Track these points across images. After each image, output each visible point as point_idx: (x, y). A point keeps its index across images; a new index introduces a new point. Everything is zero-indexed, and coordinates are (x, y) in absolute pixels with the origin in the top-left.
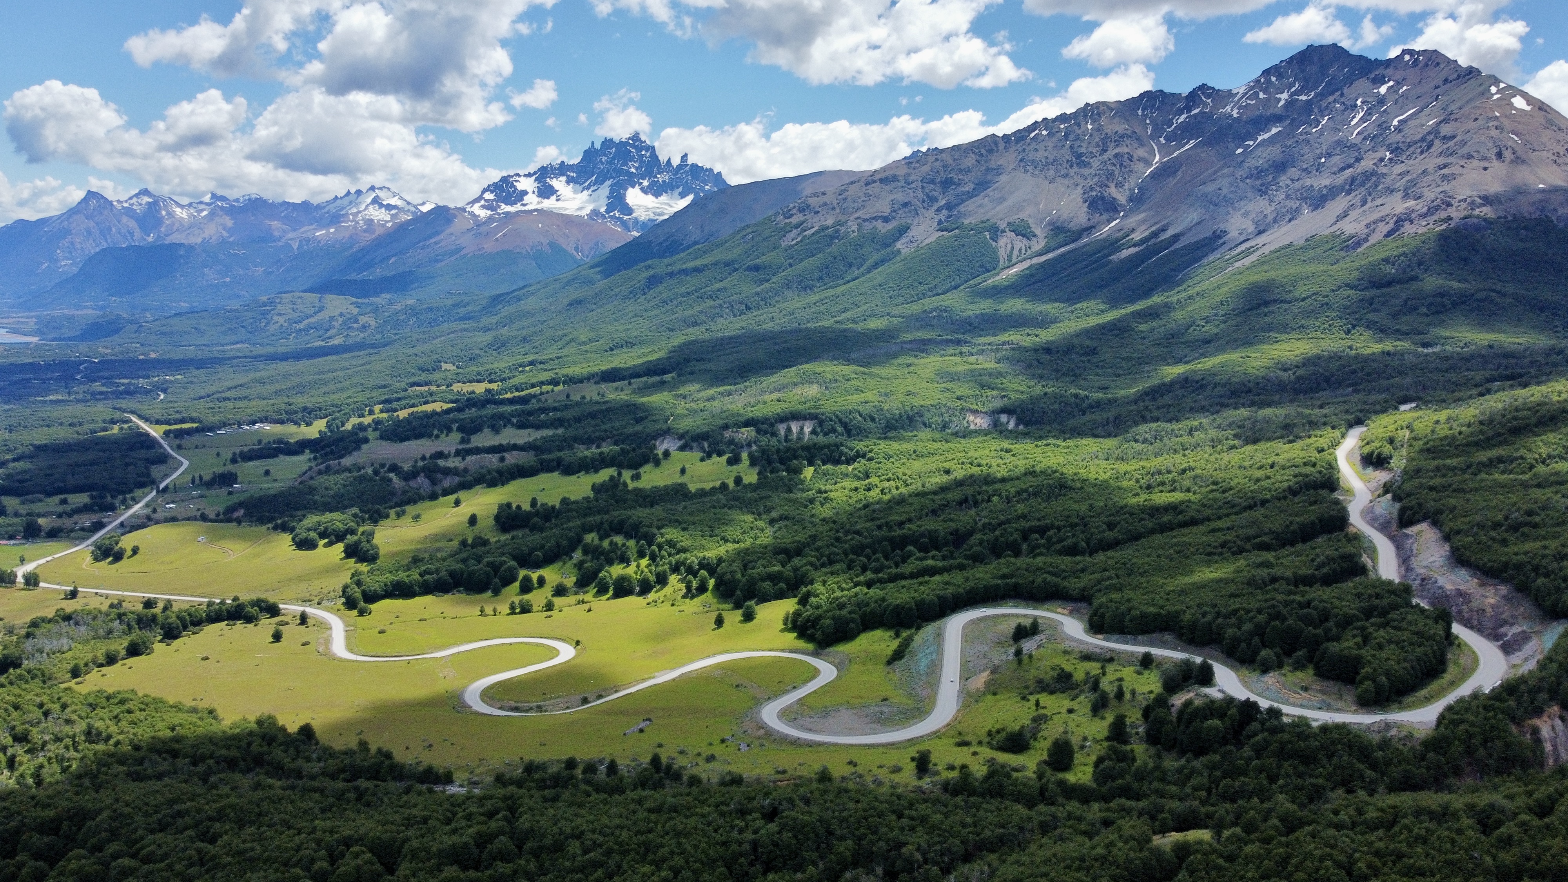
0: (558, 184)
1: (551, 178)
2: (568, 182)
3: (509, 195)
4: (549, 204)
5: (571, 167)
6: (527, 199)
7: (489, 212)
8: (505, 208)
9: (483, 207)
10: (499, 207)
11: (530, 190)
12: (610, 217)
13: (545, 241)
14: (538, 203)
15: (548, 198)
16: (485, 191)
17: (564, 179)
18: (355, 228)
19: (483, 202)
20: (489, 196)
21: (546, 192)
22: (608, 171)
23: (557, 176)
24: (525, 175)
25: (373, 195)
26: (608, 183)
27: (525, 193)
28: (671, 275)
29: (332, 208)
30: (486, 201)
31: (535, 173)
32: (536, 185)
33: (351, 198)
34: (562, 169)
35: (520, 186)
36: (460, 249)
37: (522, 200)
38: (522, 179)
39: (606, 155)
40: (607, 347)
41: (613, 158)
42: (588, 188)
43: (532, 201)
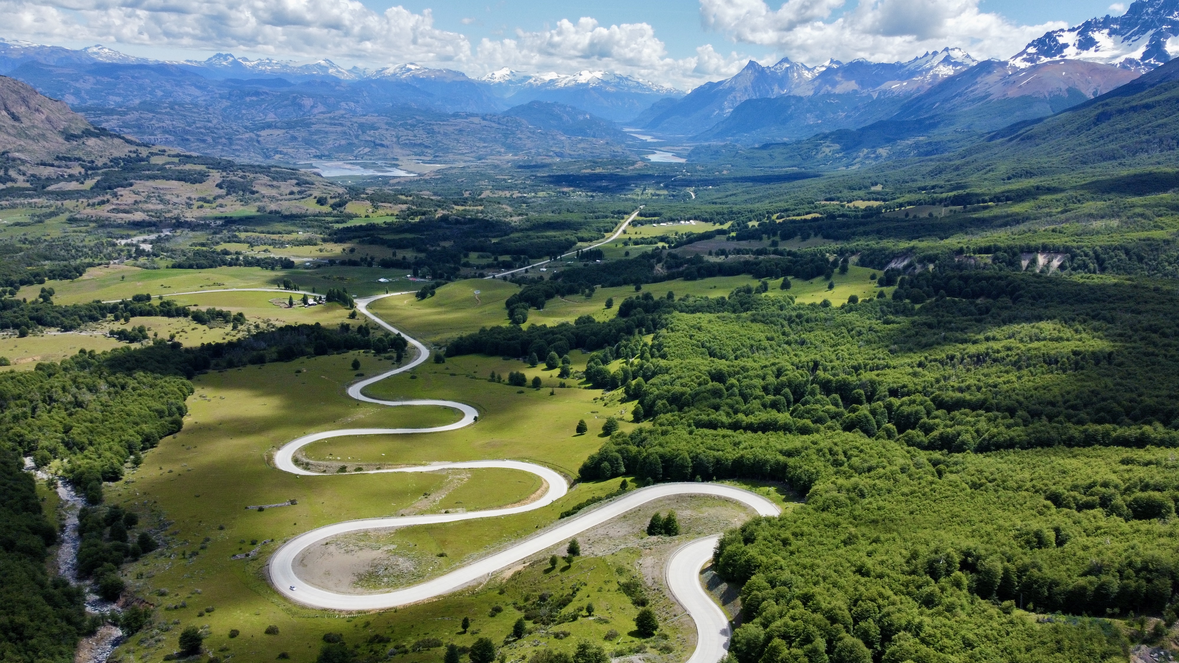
0: (1100, 36)
1: (1093, 31)
2: (1110, 34)
3: (1050, 48)
4: (1089, 55)
5: (1115, 20)
6: (1066, 51)
7: (1029, 64)
8: (1044, 59)
9: (1025, 60)
10: (1039, 59)
11: (1071, 43)
12: (1145, 65)
13: (1064, 87)
14: (1077, 54)
15: (1087, 49)
16: (1027, 47)
17: (1106, 31)
18: (923, 81)
19: (1025, 56)
20: (1032, 50)
21: (1086, 43)
22: (1153, 21)
23: (1099, 29)
24: (1069, 30)
25: (945, 54)
26: (1151, 32)
27: (1066, 46)
28: (1121, 112)
29: (912, 67)
30: (1028, 54)
31: (1079, 27)
32: (1078, 38)
33: (929, 57)
34: (1106, 22)
35: (1061, 40)
36: (988, 95)
37: (1062, 52)
38: (1066, 34)
39: (1152, 6)
40: (1005, 176)
41: (1160, 9)
42: (1128, 38)
43: (1071, 53)
